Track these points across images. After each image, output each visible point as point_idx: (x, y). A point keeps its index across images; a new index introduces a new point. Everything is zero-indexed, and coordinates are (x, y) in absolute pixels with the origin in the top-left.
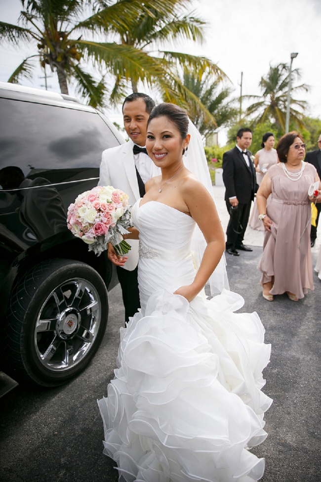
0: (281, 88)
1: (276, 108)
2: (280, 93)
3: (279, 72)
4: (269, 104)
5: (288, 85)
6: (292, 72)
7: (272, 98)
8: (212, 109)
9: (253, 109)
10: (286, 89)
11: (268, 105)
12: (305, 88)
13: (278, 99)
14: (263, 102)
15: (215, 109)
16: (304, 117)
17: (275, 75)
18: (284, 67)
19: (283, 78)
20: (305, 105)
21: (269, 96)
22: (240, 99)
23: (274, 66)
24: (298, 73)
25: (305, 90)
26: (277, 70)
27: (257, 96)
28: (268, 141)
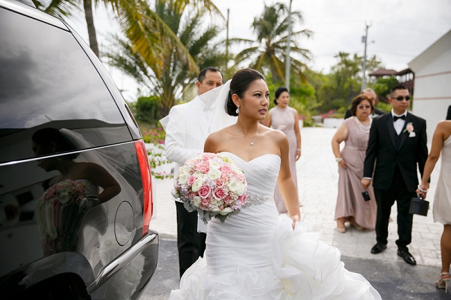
0: (279, 32)
1: (272, 56)
2: (277, 38)
3: (276, 12)
4: (264, 50)
5: (288, 28)
6: (292, 13)
7: (268, 44)
8: (194, 51)
9: (245, 56)
10: (286, 33)
11: (263, 52)
12: (308, 33)
13: (276, 45)
14: (256, 48)
15: (199, 52)
16: (307, 68)
17: (271, 15)
18: (282, 7)
19: (281, 20)
20: (308, 54)
21: (264, 41)
22: (228, 42)
23: (269, 5)
24: (300, 17)
25: (306, 36)
26: (272, 9)
27: (249, 41)
28: (280, 98)
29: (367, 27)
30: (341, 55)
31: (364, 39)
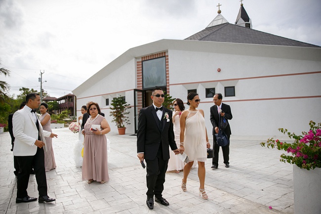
29: (42, 74)
30: (24, 89)
31: (40, 80)
